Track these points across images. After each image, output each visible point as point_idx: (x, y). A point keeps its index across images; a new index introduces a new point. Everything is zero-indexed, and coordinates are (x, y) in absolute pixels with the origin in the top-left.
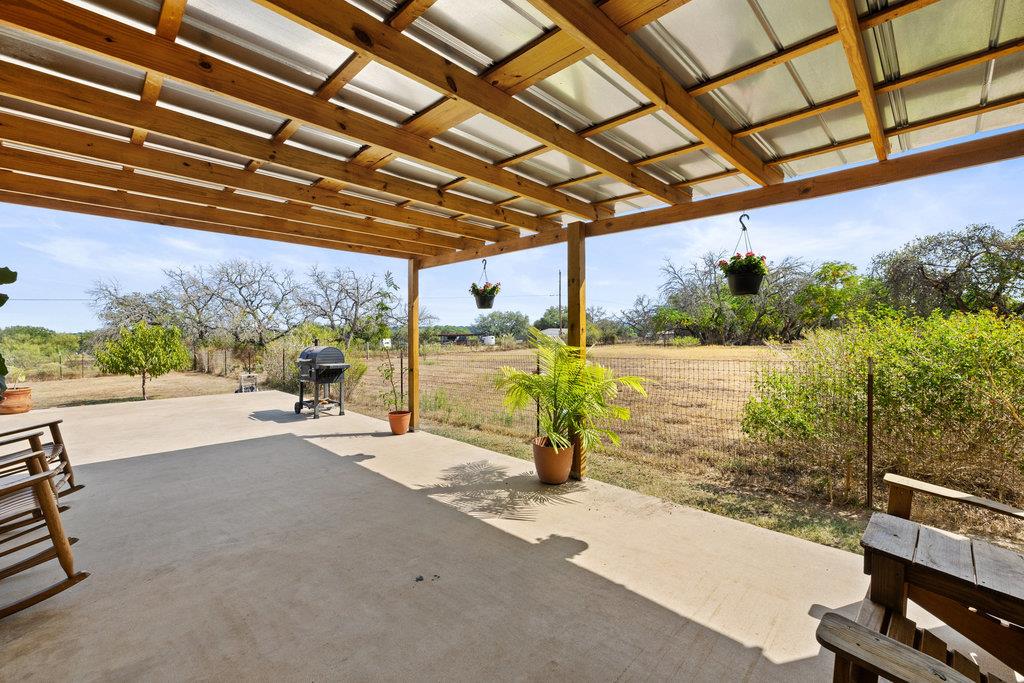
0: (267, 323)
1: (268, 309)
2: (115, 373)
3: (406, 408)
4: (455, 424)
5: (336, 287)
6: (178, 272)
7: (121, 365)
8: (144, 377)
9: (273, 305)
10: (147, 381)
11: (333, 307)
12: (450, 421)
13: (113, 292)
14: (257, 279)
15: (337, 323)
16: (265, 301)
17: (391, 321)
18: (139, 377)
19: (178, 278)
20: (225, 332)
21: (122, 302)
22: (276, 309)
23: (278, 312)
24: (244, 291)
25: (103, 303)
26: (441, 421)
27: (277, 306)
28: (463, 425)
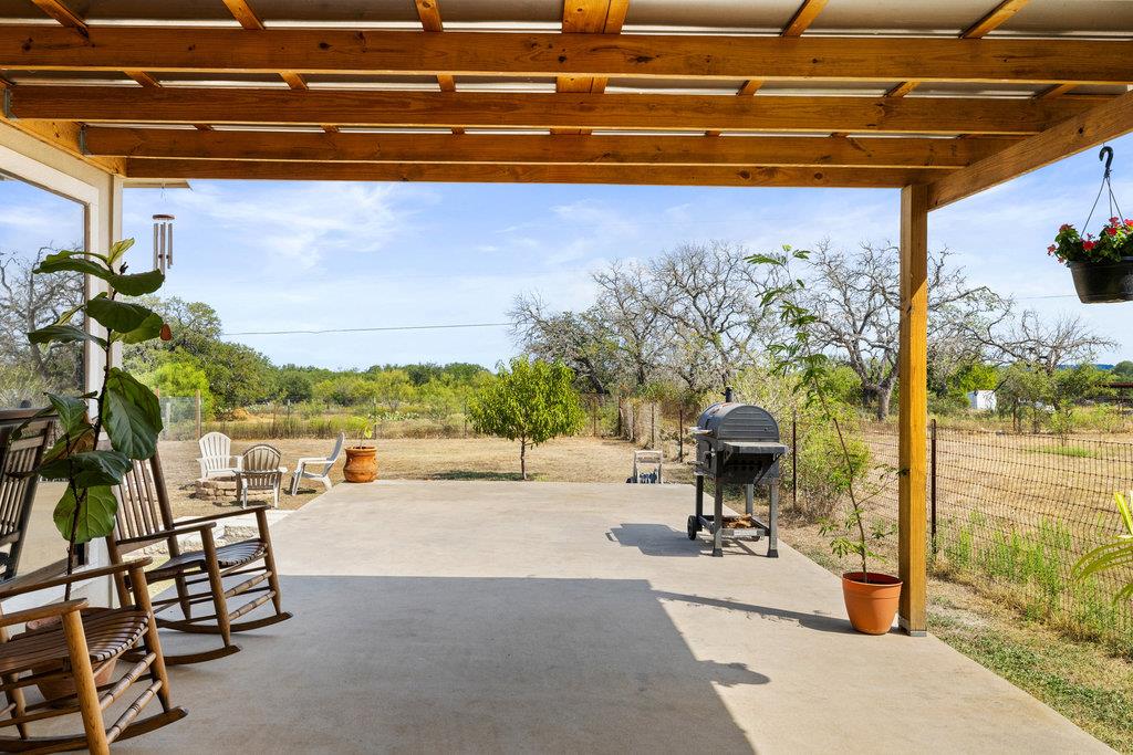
0: (738, 359)
1: (740, 333)
2: (488, 433)
3: (892, 568)
4: (1068, 633)
5: (863, 282)
6: (612, 277)
7: (497, 423)
8: (523, 442)
9: (749, 323)
10: (527, 449)
11: (859, 324)
12: (1056, 618)
13: (535, 312)
14: (722, 278)
15: (865, 356)
16: (734, 318)
17: (989, 350)
18: (518, 442)
19: (612, 286)
20: (670, 373)
21: (545, 327)
22: (753, 331)
23: (755, 336)
24: (702, 303)
25: (524, 327)
26: (1024, 613)
27: (754, 326)
28: (1093, 638)
